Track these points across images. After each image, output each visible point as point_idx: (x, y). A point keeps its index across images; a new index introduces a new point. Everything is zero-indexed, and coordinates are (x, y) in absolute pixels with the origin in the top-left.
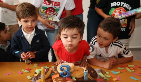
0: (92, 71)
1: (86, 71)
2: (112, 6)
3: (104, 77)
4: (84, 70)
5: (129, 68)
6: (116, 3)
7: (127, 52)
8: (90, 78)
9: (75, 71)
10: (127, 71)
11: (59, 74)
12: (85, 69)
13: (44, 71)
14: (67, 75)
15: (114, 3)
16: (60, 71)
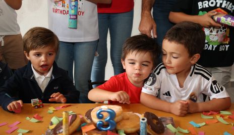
0: (155, 121)
1: (143, 120)
2: (200, 8)
3: (175, 133)
4: (140, 118)
5: (222, 116)
6: (209, 2)
7: (217, 90)
8: (151, 133)
9: (123, 119)
10: (218, 122)
11: (95, 125)
12: (141, 116)
13: (67, 119)
14: (109, 128)
15: (204, 2)
16: (96, 120)
